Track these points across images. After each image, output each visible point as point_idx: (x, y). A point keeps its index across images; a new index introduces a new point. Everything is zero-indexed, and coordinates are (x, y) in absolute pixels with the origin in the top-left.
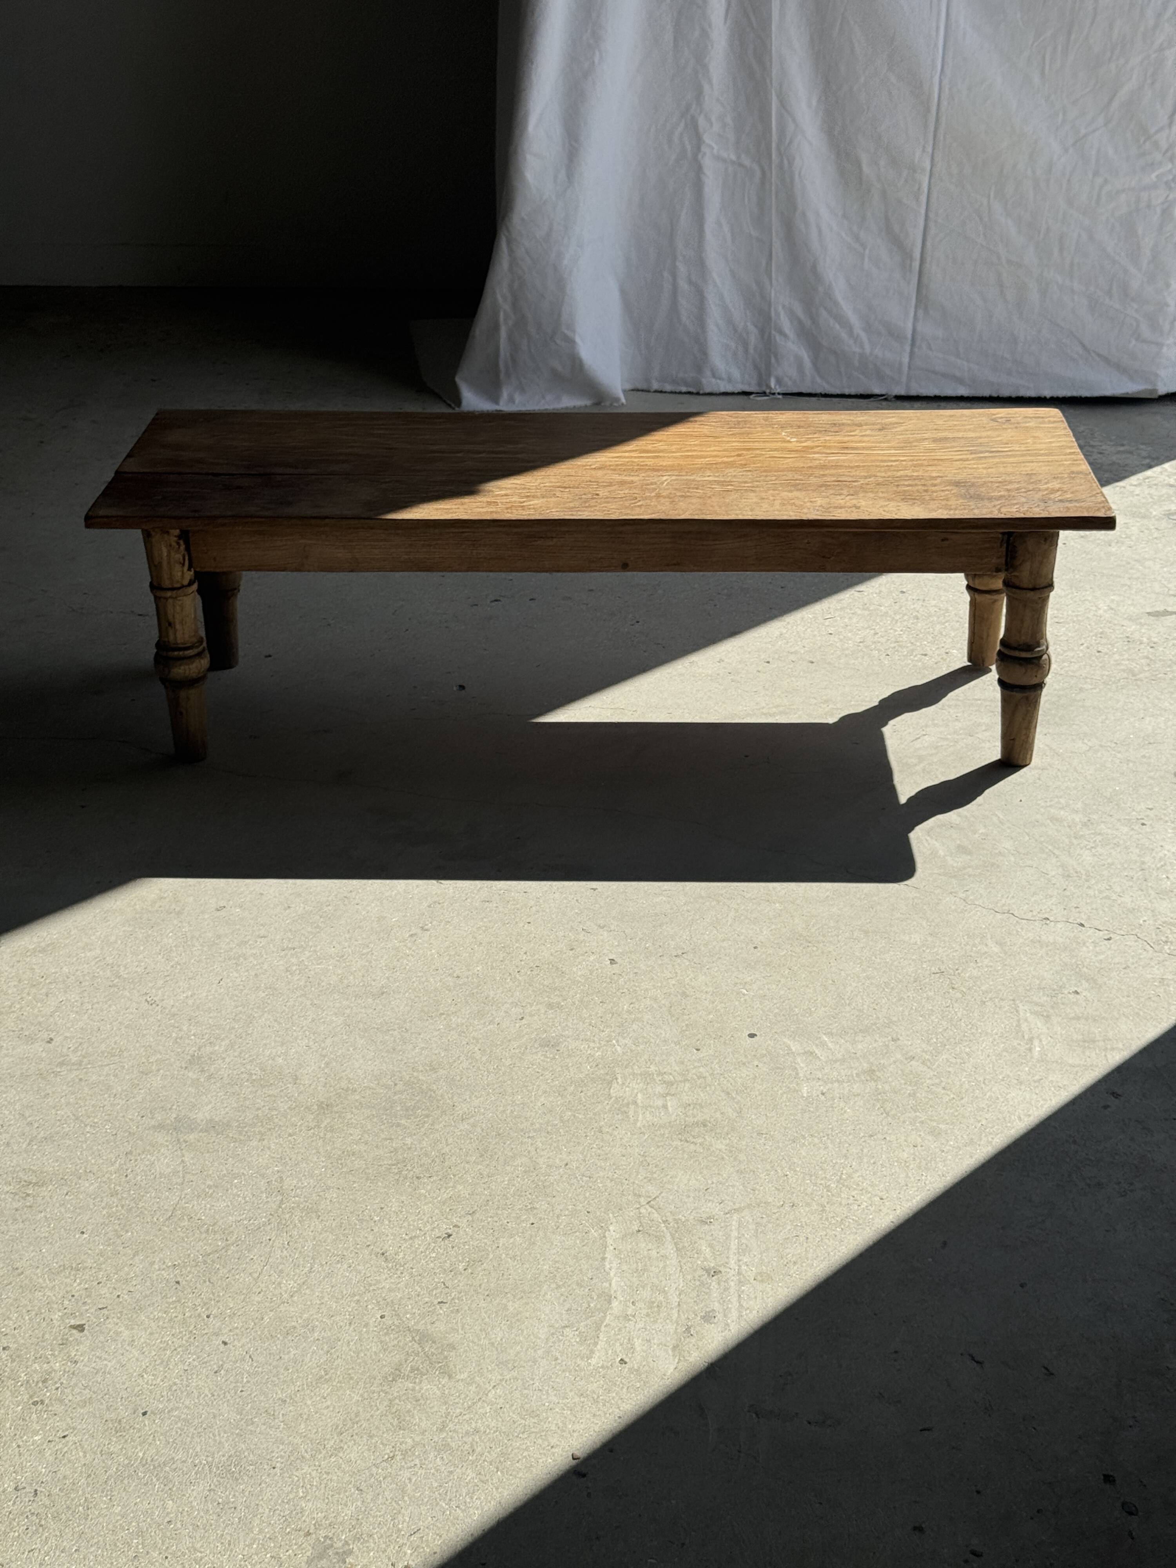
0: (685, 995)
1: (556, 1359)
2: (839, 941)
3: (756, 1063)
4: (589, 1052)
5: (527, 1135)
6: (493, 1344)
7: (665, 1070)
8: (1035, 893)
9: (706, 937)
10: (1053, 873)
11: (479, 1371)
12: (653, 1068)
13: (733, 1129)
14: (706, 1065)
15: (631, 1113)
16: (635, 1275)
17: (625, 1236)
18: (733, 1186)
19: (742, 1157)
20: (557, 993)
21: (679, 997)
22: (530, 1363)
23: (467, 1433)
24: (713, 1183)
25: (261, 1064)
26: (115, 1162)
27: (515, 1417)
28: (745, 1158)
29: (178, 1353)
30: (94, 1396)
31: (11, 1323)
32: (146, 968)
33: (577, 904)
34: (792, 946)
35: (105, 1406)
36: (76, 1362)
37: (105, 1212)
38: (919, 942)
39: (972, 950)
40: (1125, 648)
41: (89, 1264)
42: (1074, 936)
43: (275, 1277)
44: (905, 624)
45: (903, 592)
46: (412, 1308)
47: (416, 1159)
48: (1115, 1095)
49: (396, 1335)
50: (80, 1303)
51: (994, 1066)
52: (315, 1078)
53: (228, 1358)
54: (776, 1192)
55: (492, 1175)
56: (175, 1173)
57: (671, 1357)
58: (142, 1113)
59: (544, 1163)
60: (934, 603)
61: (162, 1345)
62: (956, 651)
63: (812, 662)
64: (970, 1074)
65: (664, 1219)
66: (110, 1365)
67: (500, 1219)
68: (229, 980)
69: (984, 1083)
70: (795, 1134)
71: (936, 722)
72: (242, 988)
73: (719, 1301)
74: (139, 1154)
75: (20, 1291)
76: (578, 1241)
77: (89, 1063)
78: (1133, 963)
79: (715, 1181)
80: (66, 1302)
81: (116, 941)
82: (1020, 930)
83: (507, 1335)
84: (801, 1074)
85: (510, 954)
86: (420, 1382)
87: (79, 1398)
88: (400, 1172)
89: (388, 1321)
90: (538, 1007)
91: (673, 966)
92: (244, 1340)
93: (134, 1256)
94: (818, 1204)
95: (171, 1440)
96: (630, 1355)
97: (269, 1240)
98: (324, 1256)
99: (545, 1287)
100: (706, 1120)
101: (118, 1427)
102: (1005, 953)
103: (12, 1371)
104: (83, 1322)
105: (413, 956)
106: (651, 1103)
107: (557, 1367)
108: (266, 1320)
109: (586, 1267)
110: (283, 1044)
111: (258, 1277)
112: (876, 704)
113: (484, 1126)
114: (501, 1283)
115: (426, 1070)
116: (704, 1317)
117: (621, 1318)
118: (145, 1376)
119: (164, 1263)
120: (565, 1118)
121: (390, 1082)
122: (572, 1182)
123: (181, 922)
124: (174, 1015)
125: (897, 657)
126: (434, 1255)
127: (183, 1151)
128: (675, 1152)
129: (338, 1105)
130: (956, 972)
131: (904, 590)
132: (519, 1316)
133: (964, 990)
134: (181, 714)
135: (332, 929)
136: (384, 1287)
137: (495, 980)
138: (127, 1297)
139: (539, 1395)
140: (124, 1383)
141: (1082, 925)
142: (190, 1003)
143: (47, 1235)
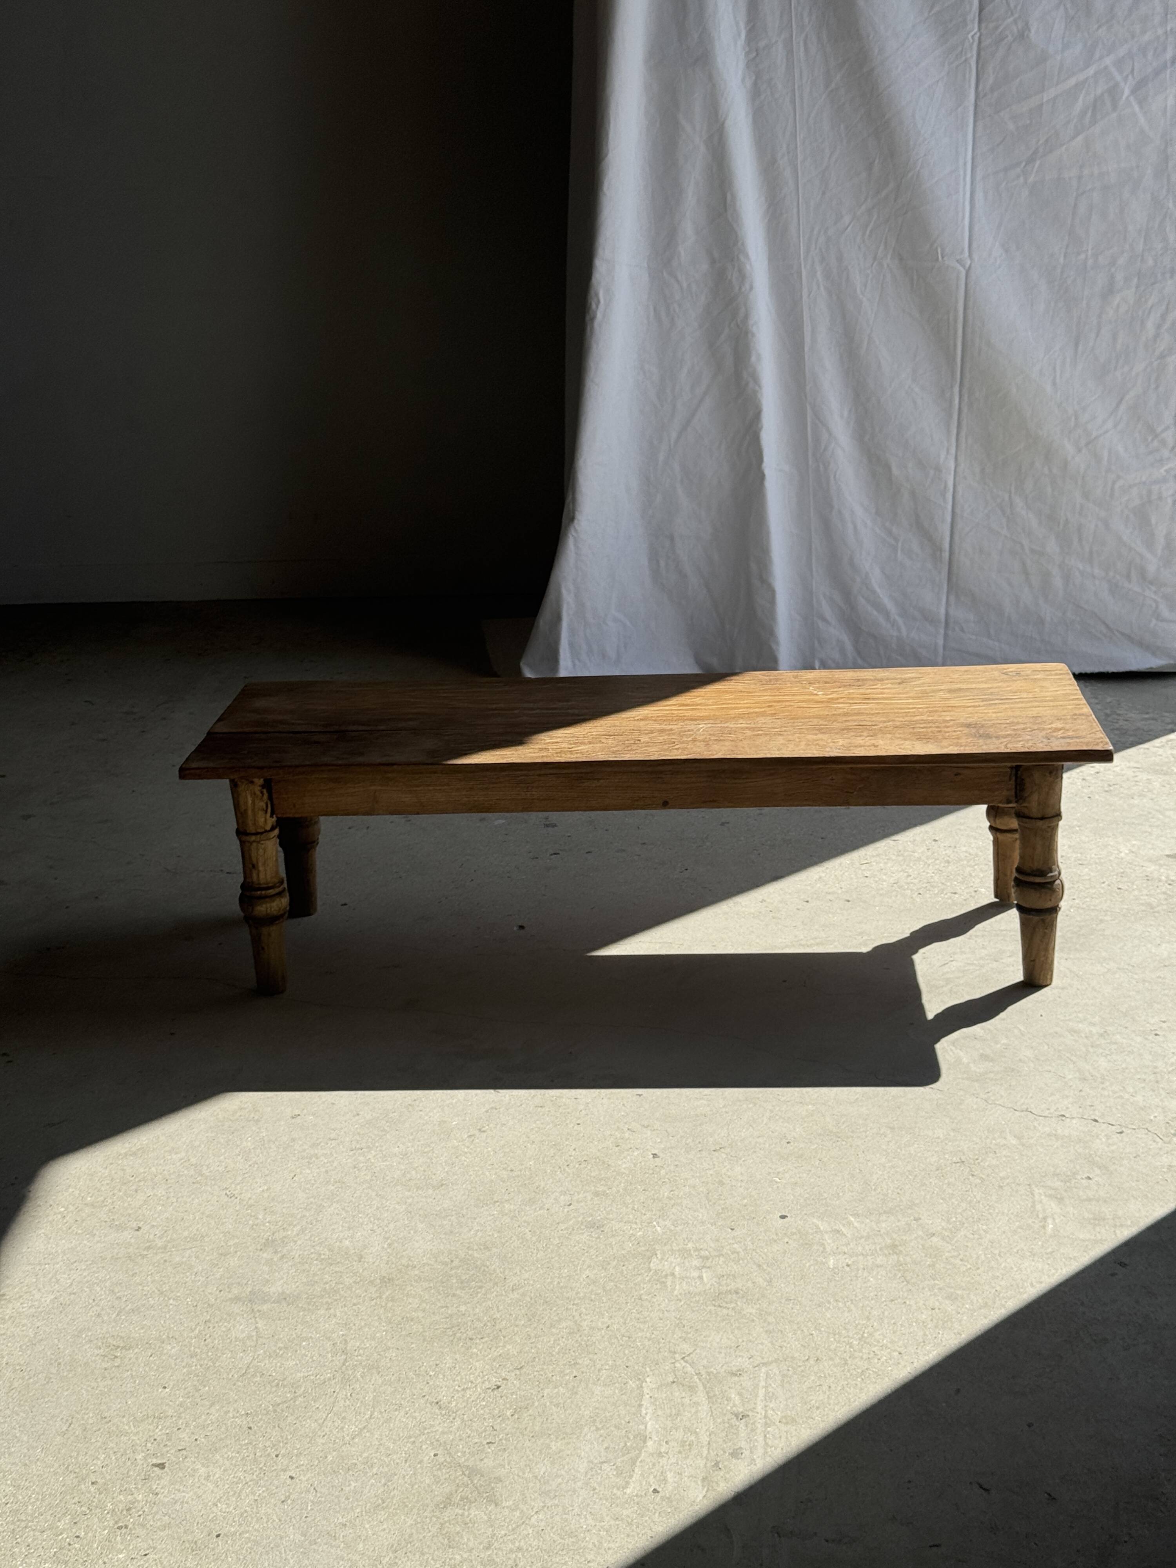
0: (721, 1183)
1: (594, 1489)
2: (866, 1137)
3: (786, 1240)
4: (631, 1232)
5: (572, 1302)
6: (536, 1477)
7: (701, 1247)
8: (1052, 1094)
9: (743, 1134)
10: (1071, 1076)
11: (523, 1499)
12: (690, 1245)
13: (763, 1296)
14: (740, 1242)
15: (669, 1283)
16: (669, 1419)
17: (661, 1385)
18: (762, 1344)
19: (771, 1319)
20: (603, 1182)
21: (717, 1185)
22: (570, 1493)
23: (511, 1551)
24: (743, 1341)
25: (330, 1245)
26: (195, 1329)
27: (556, 1537)
28: (774, 1320)
29: (249, 1486)
30: (173, 1521)
31: (99, 1462)
32: (226, 1167)
33: (623, 1108)
34: (823, 1141)
35: (182, 1530)
36: (157, 1494)
37: (185, 1370)
38: (941, 1136)
39: (991, 1143)
40: (1145, 885)
41: (170, 1413)
42: (1089, 1130)
43: (338, 1422)
44: (937, 867)
45: (935, 840)
46: (463, 1447)
47: (469, 1324)
48: (1123, 1265)
49: (448, 1471)
50: (161, 1446)
51: (1009, 1241)
52: (379, 1257)
53: (294, 1489)
54: (802, 1349)
55: (540, 1336)
56: (249, 1337)
57: (701, 1488)
58: (220, 1288)
59: (587, 1326)
60: (964, 849)
61: (235, 1480)
62: (983, 890)
63: (848, 901)
64: (987, 1248)
65: (697, 1372)
66: (187, 1496)
67: (545, 1373)
68: (301, 1176)
69: (999, 1255)
70: (821, 1300)
71: (963, 950)
72: (313, 1182)
73: (746, 1440)
74: (217, 1322)
75: (108, 1435)
76: (617, 1391)
77: (173, 1247)
78: (1143, 1153)
79: (745, 1340)
80: (149, 1445)
81: (200, 1146)
82: (1037, 1126)
83: (549, 1470)
84: (828, 1249)
85: (560, 1150)
86: (469, 1509)
87: (159, 1523)
88: (455, 1334)
89: (441, 1459)
90: (584, 1195)
91: (712, 1159)
92: (309, 1475)
93: (211, 1406)
94: (841, 1359)
95: (242, 1557)
96: (662, 1486)
97: (334, 1392)
98: (383, 1405)
99: (586, 1429)
100: (738, 1288)
101: (194, 1547)
102: (1023, 1145)
103: (100, 1501)
104: (164, 1461)
105: (470, 1153)
106: (688, 1275)
107: (595, 1496)
108: (330, 1458)
109: (624, 1412)
110: (349, 1229)
111: (323, 1423)
112: (908, 935)
113: (532, 1295)
114: (545, 1426)
115: (481, 1249)
116: (732, 1453)
117: (655, 1455)
118: (219, 1505)
119: (238, 1412)
120: (608, 1288)
121: (447, 1259)
122: (613, 1341)
123: (259, 1128)
124: (251, 1206)
125: (928, 896)
126: (484, 1403)
127: (257, 1319)
128: (708, 1315)
129: (398, 1279)
130: (976, 1162)
131: (937, 839)
132: (561, 1454)
133: (983, 1176)
134: (263, 949)
135: (397, 1132)
136: (437, 1430)
137: (546, 1172)
138: (203, 1440)
139: (578, 1519)
140: (200, 1511)
141: (1096, 1121)
142: (266, 1195)
143: (132, 1389)
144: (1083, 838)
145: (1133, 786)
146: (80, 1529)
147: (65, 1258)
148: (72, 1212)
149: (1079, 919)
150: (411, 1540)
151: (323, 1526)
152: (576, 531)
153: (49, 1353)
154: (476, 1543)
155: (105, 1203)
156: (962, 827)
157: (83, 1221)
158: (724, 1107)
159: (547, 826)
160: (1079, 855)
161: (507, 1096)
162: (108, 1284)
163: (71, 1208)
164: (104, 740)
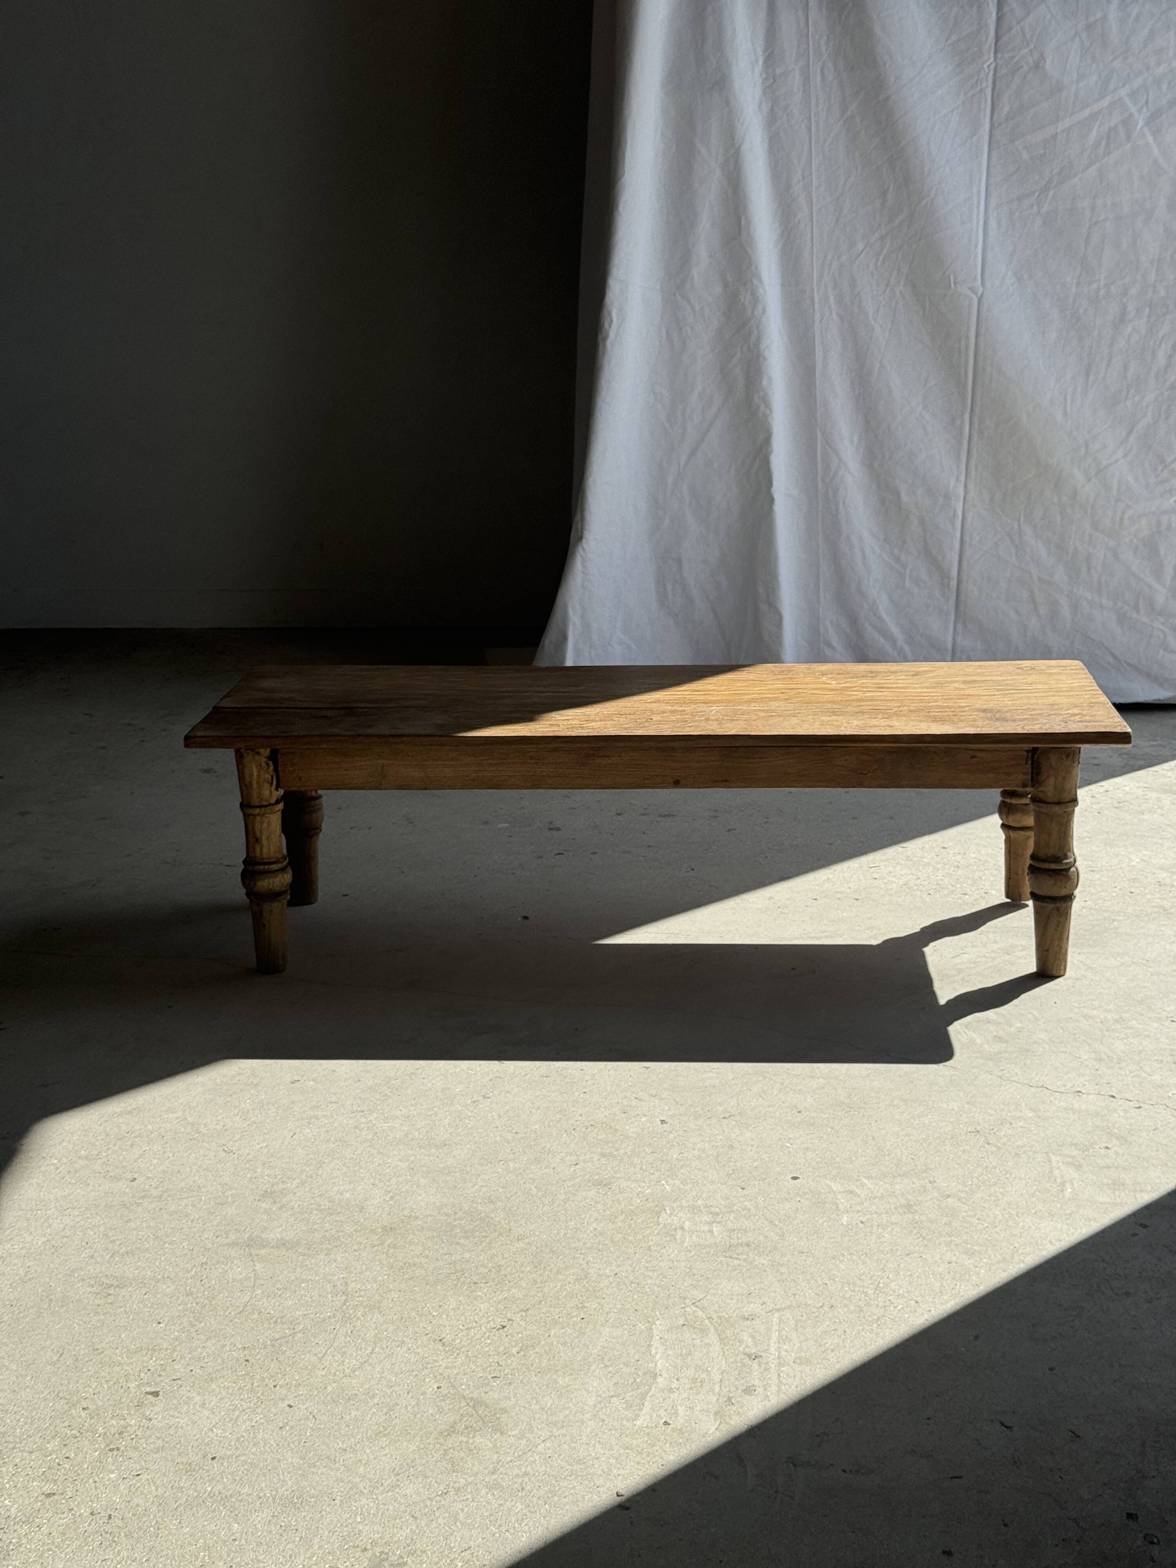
0: (731, 1147)
1: (603, 1421)
2: (879, 1108)
3: (798, 1199)
4: (639, 1189)
5: (579, 1252)
6: (543, 1409)
7: (711, 1204)
8: (1067, 1073)
9: (752, 1103)
10: (1086, 1057)
11: (529, 1429)
12: (700, 1202)
13: (775, 1249)
14: (751, 1200)
15: (678, 1236)
16: (680, 1358)
17: (671, 1328)
18: (775, 1292)
19: (783, 1269)
20: (610, 1145)
21: (726, 1148)
22: (578, 1424)
23: (517, 1476)
24: (755, 1289)
25: (329, 1197)
26: (191, 1270)
27: (563, 1464)
28: (786, 1270)
29: (246, 1413)
30: (166, 1445)
31: (91, 1390)
32: (224, 1126)
33: (631, 1079)
34: (834, 1110)
35: (176, 1452)
36: (150, 1420)
37: (180, 1308)
38: (956, 1108)
39: (1007, 1115)
40: (1157, 890)
41: (165, 1346)
42: (1106, 1106)
43: (338, 1357)
44: (946, 871)
45: (944, 848)
46: (467, 1381)
47: (474, 1270)
48: (1144, 1226)
49: (452, 1402)
50: (156, 1375)
51: (1027, 1203)
52: (380, 1208)
53: (292, 1417)
54: (816, 1297)
55: (546, 1282)
56: (247, 1278)
57: (713, 1421)
58: (218, 1233)
59: (595, 1273)
60: (974, 856)
61: (231, 1407)
62: (993, 892)
63: (857, 900)
64: (1004, 1209)
65: (708, 1316)
66: (182, 1422)
67: (552, 1315)
68: (301, 1135)
69: (1017, 1216)
70: (835, 1253)
71: (975, 944)
72: (313, 1140)
73: (759, 1379)
74: (214, 1265)
75: (100, 1366)
76: (626, 1332)
77: (169, 1196)
78: (1162, 1126)
79: (757, 1287)
80: (143, 1375)
81: (197, 1106)
82: (1053, 1100)
83: (557, 1403)
84: (841, 1207)
85: (565, 1115)
86: (474, 1437)
87: (152, 1446)
88: (458, 1279)
89: (444, 1391)
90: (591, 1155)
91: (721, 1125)
92: (308, 1404)
93: (207, 1340)
94: (856, 1306)
95: (238, 1478)
96: (673, 1419)
97: (334, 1329)
98: (385, 1342)
99: (594, 1367)
100: (749, 1242)
101: (189, 1468)
102: (1039, 1117)
103: (91, 1425)
104: (158, 1389)
105: (474, 1117)
106: (698, 1229)
107: (604, 1427)
108: (330, 1389)
109: (633, 1351)
110: (350, 1183)
111: (323, 1357)
112: (918, 930)
113: (538, 1244)
114: (551, 1363)
115: (485, 1203)
116: (745, 1390)
117: (666, 1391)
118: (215, 1430)
119: (235, 1345)
120: (616, 1239)
121: (450, 1211)
122: (621, 1287)
123: (258, 1092)
124: (249, 1161)
125: (938, 896)
126: (489, 1341)
127: (255, 1263)
128: (720, 1266)
129: (401, 1228)
130: (992, 1132)
131: (946, 846)
132: (569, 1388)
133: (999, 1145)
134: (264, 926)
135: (399, 1097)
136: (441, 1365)
137: (552, 1135)
138: (199, 1371)
139: (586, 1447)
140: (195, 1435)
141: (1113, 1097)
142: (265, 1151)
143: (126, 1324)
144: (1094, 848)
145: (1144, 803)
146: (71, 1450)
147: (58, 1204)
148: (66, 1164)
149: (1091, 919)
150: (413, 1464)
151: (323, 1450)
152: (583, 549)
153: (40, 1290)
154: (481, 1468)
155: (100, 1156)
156: (971, 837)
157: (76, 1172)
158: (733, 1079)
159: (551, 829)
160: (1090, 863)
161: (512, 1066)
162: (102, 1229)
163: (64, 1160)
164: (103, 748)
